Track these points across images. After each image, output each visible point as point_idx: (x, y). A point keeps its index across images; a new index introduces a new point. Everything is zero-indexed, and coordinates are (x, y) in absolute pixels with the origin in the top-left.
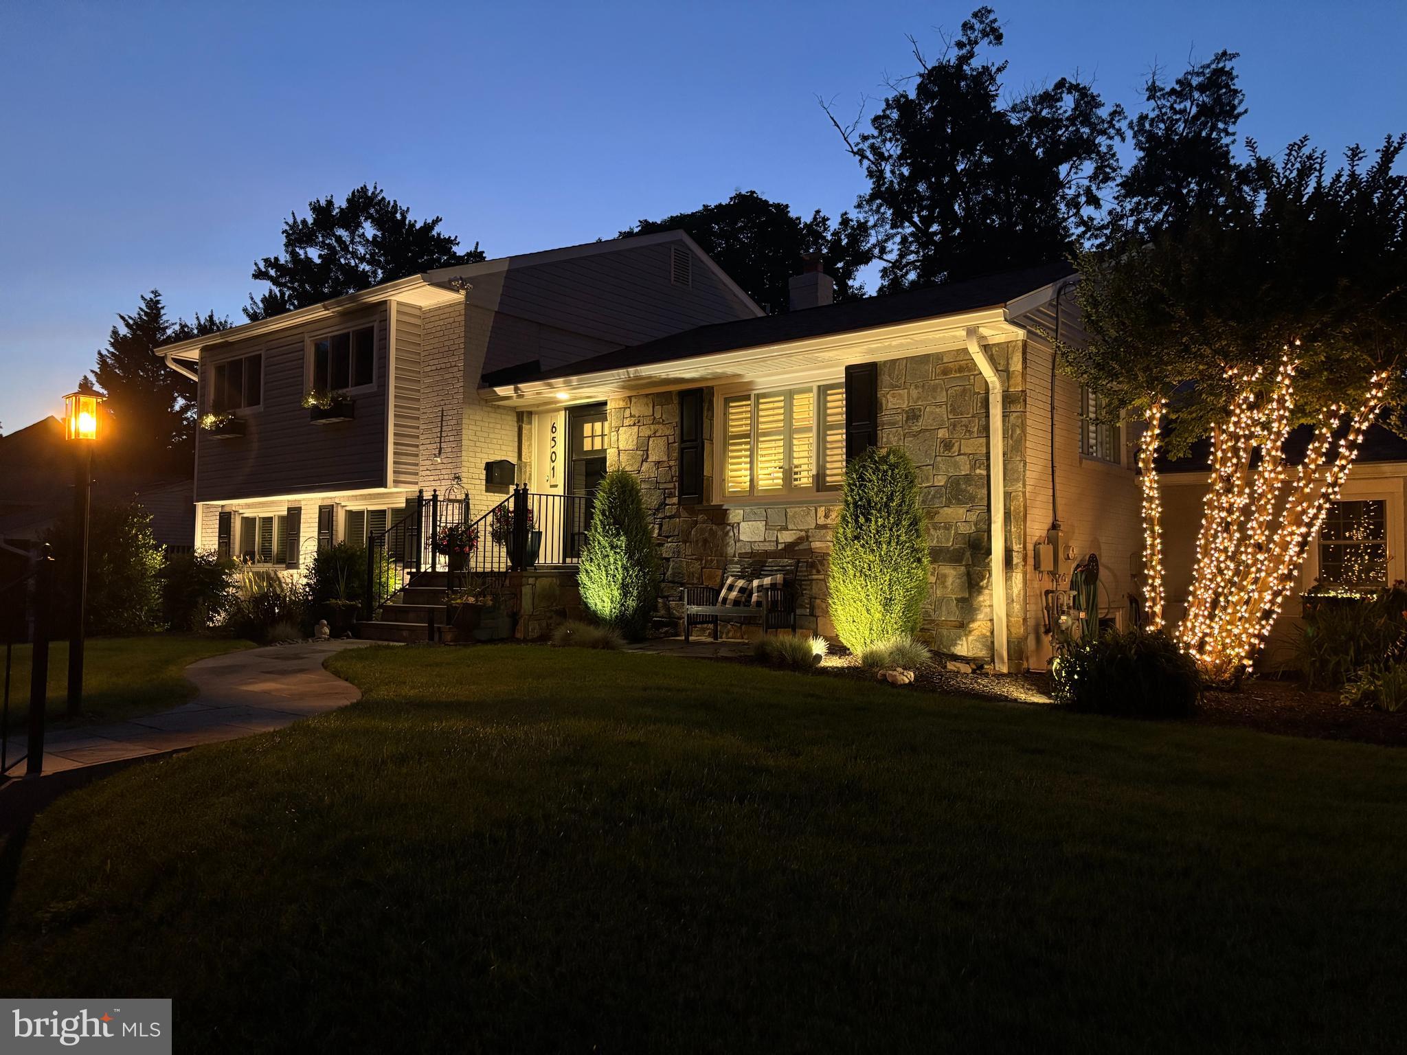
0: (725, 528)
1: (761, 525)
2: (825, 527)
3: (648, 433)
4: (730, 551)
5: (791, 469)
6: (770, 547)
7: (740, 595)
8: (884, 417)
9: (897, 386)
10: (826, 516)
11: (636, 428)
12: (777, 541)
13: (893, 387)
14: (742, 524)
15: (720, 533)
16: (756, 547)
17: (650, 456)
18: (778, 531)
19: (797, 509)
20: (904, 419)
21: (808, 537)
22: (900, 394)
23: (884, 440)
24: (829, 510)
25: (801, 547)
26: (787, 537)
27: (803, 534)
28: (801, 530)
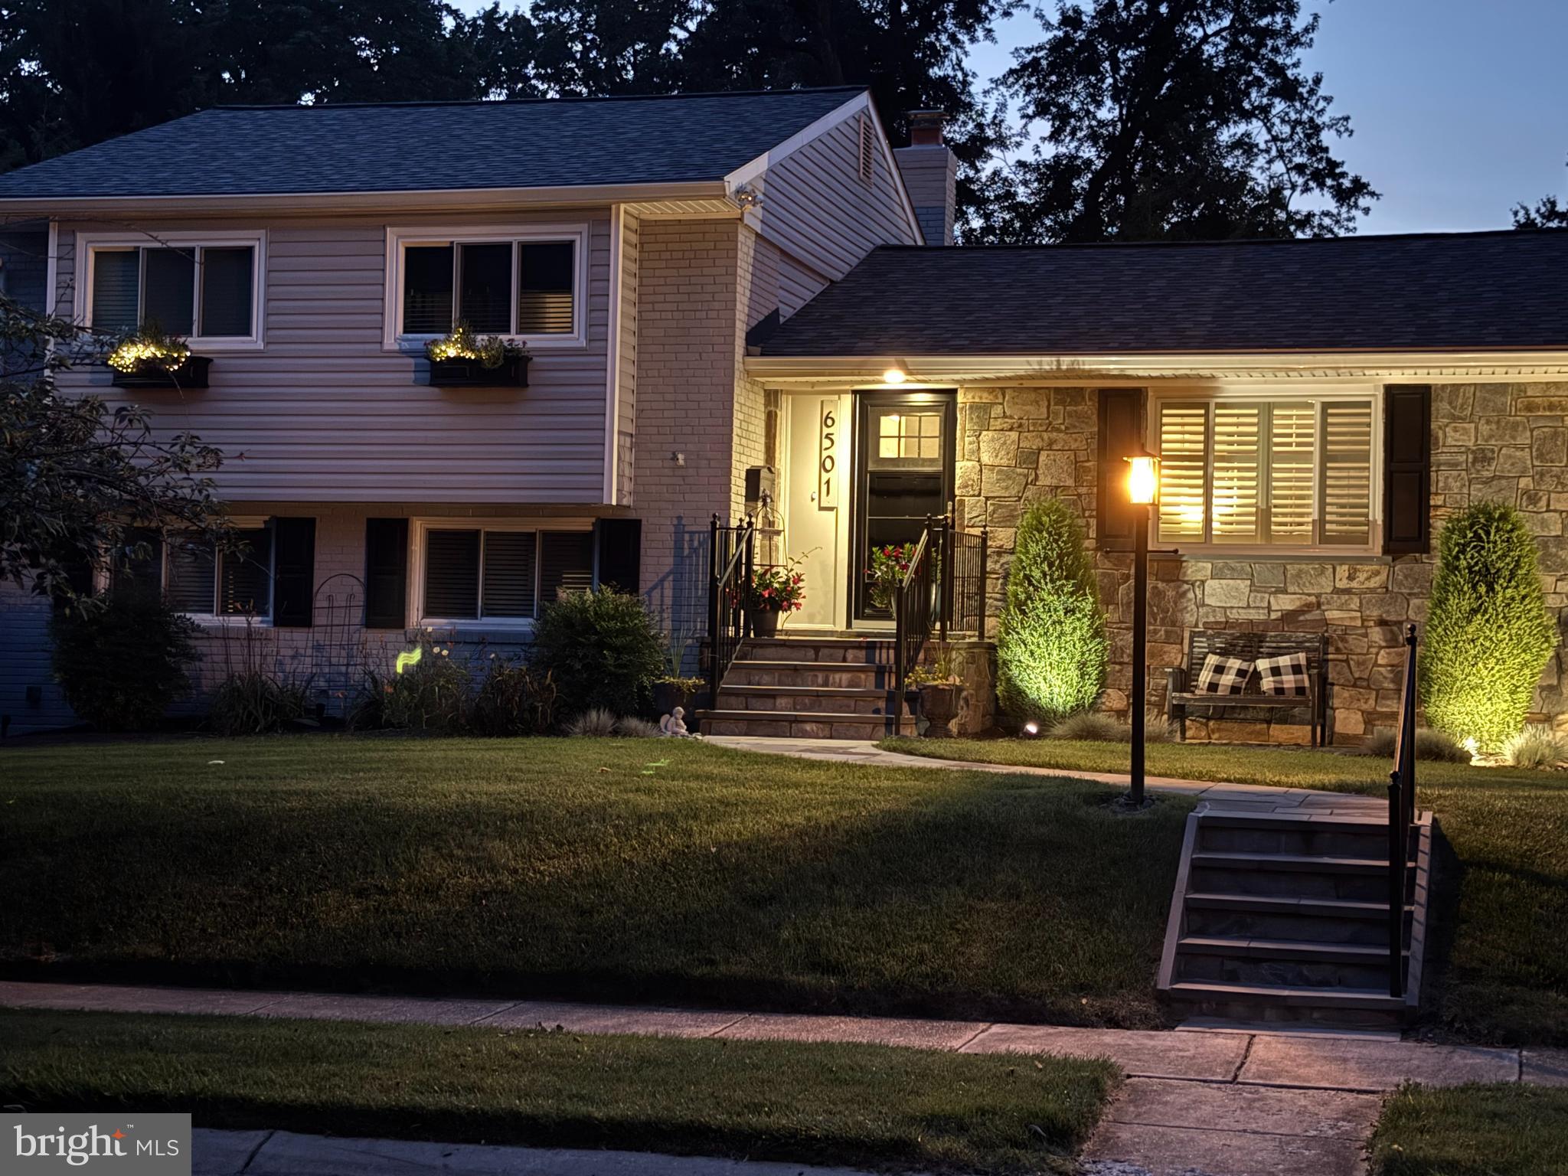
0: (1180, 587)
1: (1244, 585)
2: (1348, 591)
3: (1036, 444)
4: (1189, 618)
5: (1269, 508)
6: (1258, 616)
7: (1239, 679)
8: (1439, 456)
9: (1461, 419)
10: (1351, 578)
11: (1014, 435)
12: (1269, 608)
13: (1454, 418)
14: (1209, 583)
15: (1171, 593)
16: (1233, 615)
17: (1041, 477)
18: (1270, 594)
19: (1304, 566)
20: (1470, 460)
21: (1319, 605)
22: (1464, 429)
23: (1441, 484)
24: (1356, 570)
25: (1308, 617)
26: (1285, 603)
27: (1313, 599)
28: (1309, 595)
